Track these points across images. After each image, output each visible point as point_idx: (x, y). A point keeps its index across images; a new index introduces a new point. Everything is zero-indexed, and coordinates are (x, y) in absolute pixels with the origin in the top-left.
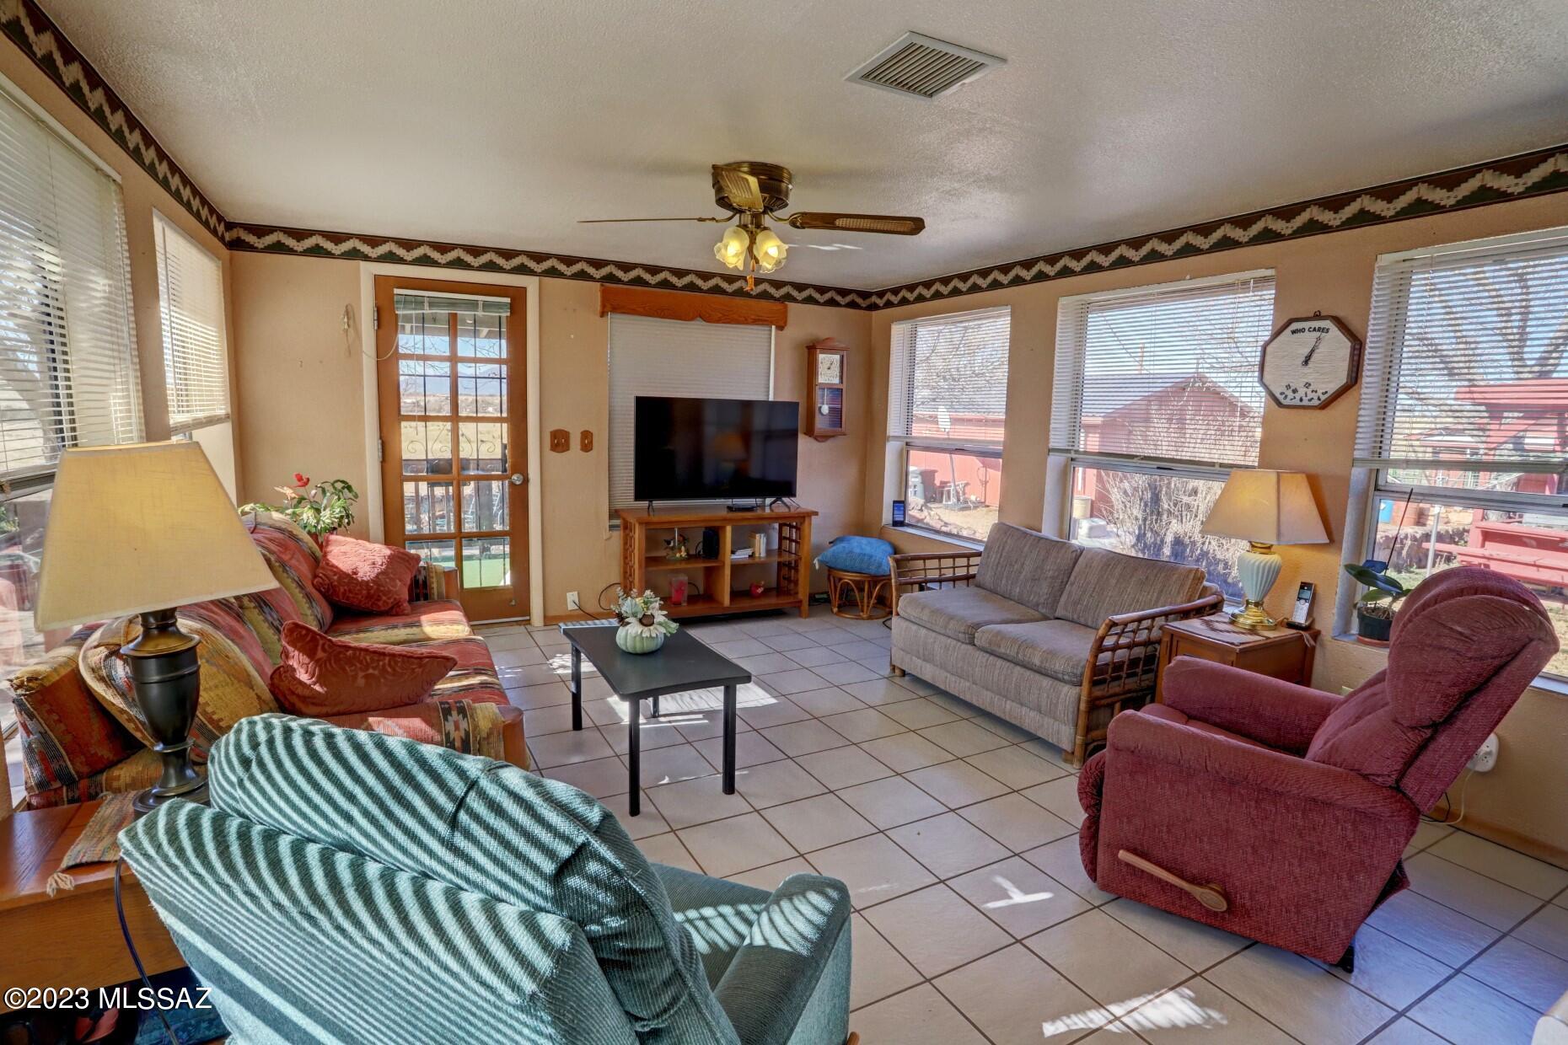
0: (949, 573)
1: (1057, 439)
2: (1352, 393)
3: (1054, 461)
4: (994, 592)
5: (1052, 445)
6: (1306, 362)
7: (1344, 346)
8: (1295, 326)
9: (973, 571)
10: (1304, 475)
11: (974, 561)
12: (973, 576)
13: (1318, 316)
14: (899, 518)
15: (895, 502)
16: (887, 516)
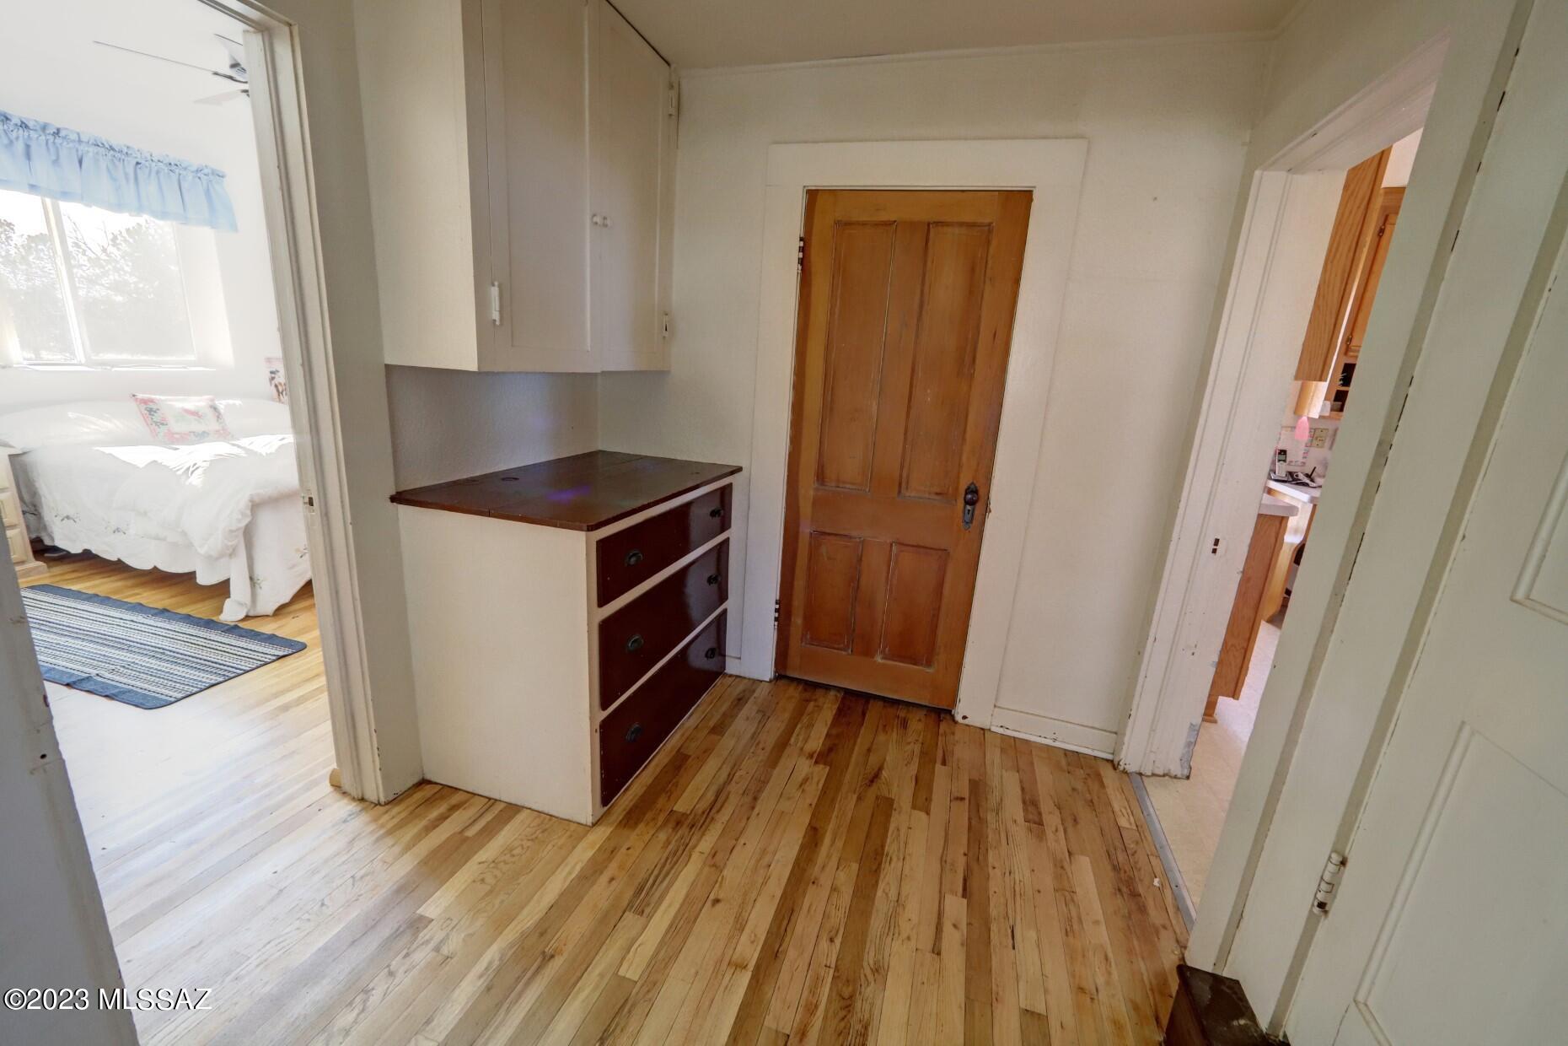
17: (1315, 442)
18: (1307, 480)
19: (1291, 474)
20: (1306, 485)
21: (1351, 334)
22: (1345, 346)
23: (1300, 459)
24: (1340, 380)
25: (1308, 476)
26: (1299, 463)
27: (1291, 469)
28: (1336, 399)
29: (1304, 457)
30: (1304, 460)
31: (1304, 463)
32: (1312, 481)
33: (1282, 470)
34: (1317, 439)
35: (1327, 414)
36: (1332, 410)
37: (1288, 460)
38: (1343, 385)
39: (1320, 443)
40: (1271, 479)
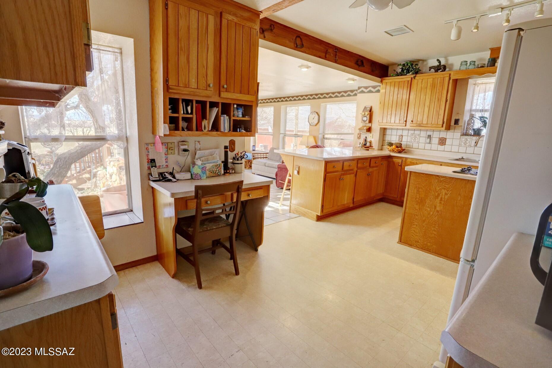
0: (262, 157)
1: (282, 131)
2: (318, 124)
3: (281, 136)
4: (271, 159)
5: (281, 133)
6: (313, 119)
7: (317, 116)
8: (312, 113)
9: (267, 156)
10: (312, 136)
11: (267, 154)
12: (267, 157)
13: (315, 112)
14: (254, 149)
15: (253, 146)
16: (251, 149)
17: (170, 151)
18: (170, 177)
19: (161, 174)
20: (170, 180)
21: (167, 77)
22: (166, 85)
23: (164, 164)
24: (170, 109)
25: (171, 174)
26: (165, 166)
27: (161, 171)
28: (171, 122)
29: (167, 162)
30: (167, 164)
31: (167, 166)
32: (174, 177)
33: (155, 172)
34: (170, 149)
35: (168, 133)
36: (170, 130)
37: (157, 165)
38: (173, 112)
39: (172, 151)
40: (149, 180)
